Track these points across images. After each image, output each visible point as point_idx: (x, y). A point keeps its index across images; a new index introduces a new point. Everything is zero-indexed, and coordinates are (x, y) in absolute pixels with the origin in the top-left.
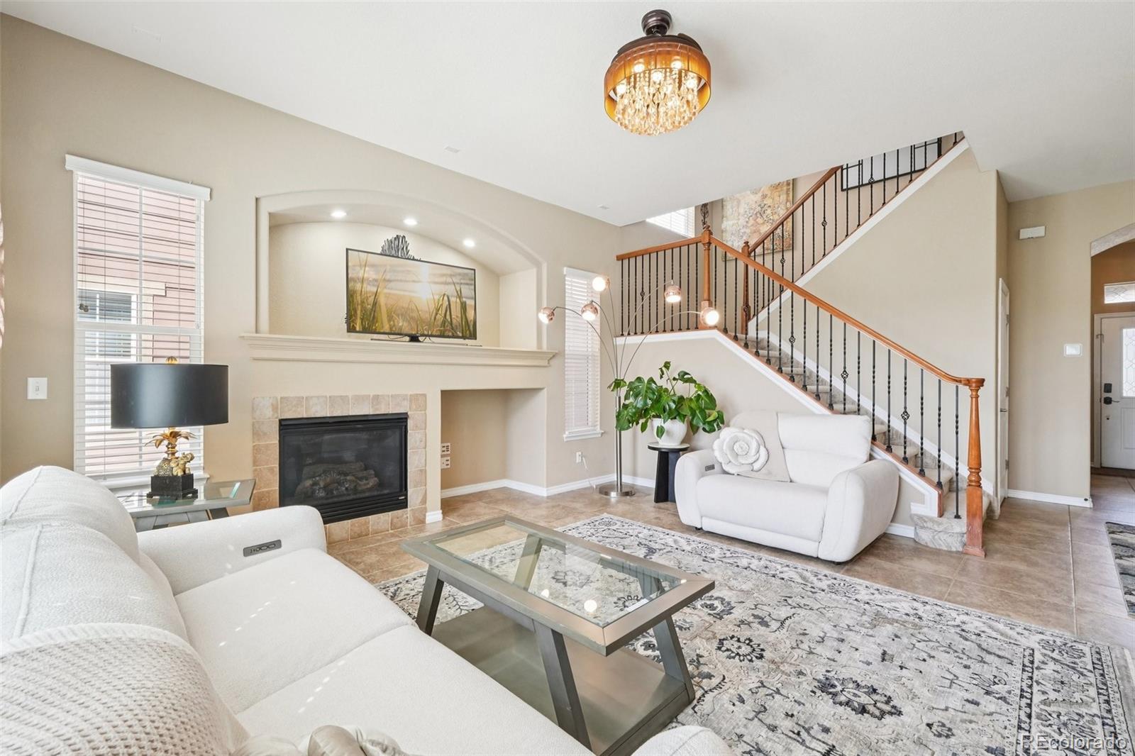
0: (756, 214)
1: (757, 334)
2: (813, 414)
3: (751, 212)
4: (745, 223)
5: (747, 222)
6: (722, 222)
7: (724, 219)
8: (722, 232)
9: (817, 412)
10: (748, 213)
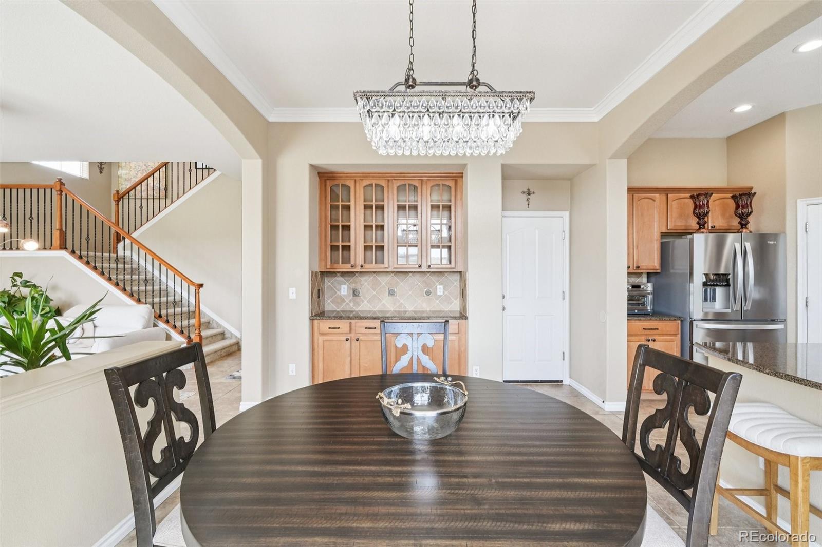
0: (143, 170)
1: (124, 253)
2: (127, 305)
3: (140, 168)
4: (135, 175)
5: (137, 174)
6: (118, 170)
7: (120, 168)
8: (119, 177)
9: (130, 304)
10: (137, 168)
